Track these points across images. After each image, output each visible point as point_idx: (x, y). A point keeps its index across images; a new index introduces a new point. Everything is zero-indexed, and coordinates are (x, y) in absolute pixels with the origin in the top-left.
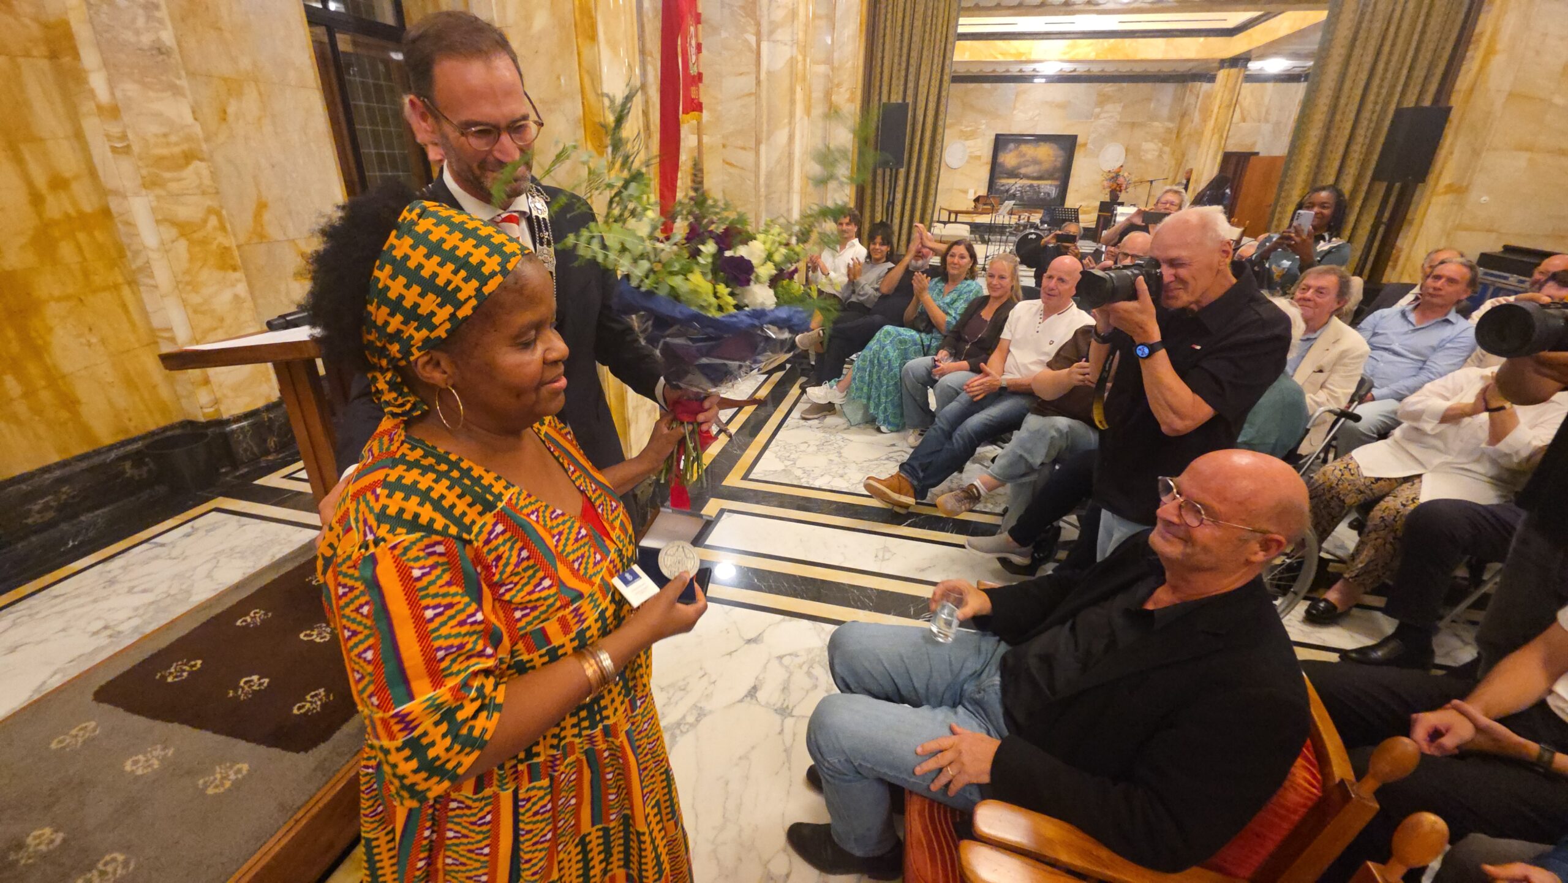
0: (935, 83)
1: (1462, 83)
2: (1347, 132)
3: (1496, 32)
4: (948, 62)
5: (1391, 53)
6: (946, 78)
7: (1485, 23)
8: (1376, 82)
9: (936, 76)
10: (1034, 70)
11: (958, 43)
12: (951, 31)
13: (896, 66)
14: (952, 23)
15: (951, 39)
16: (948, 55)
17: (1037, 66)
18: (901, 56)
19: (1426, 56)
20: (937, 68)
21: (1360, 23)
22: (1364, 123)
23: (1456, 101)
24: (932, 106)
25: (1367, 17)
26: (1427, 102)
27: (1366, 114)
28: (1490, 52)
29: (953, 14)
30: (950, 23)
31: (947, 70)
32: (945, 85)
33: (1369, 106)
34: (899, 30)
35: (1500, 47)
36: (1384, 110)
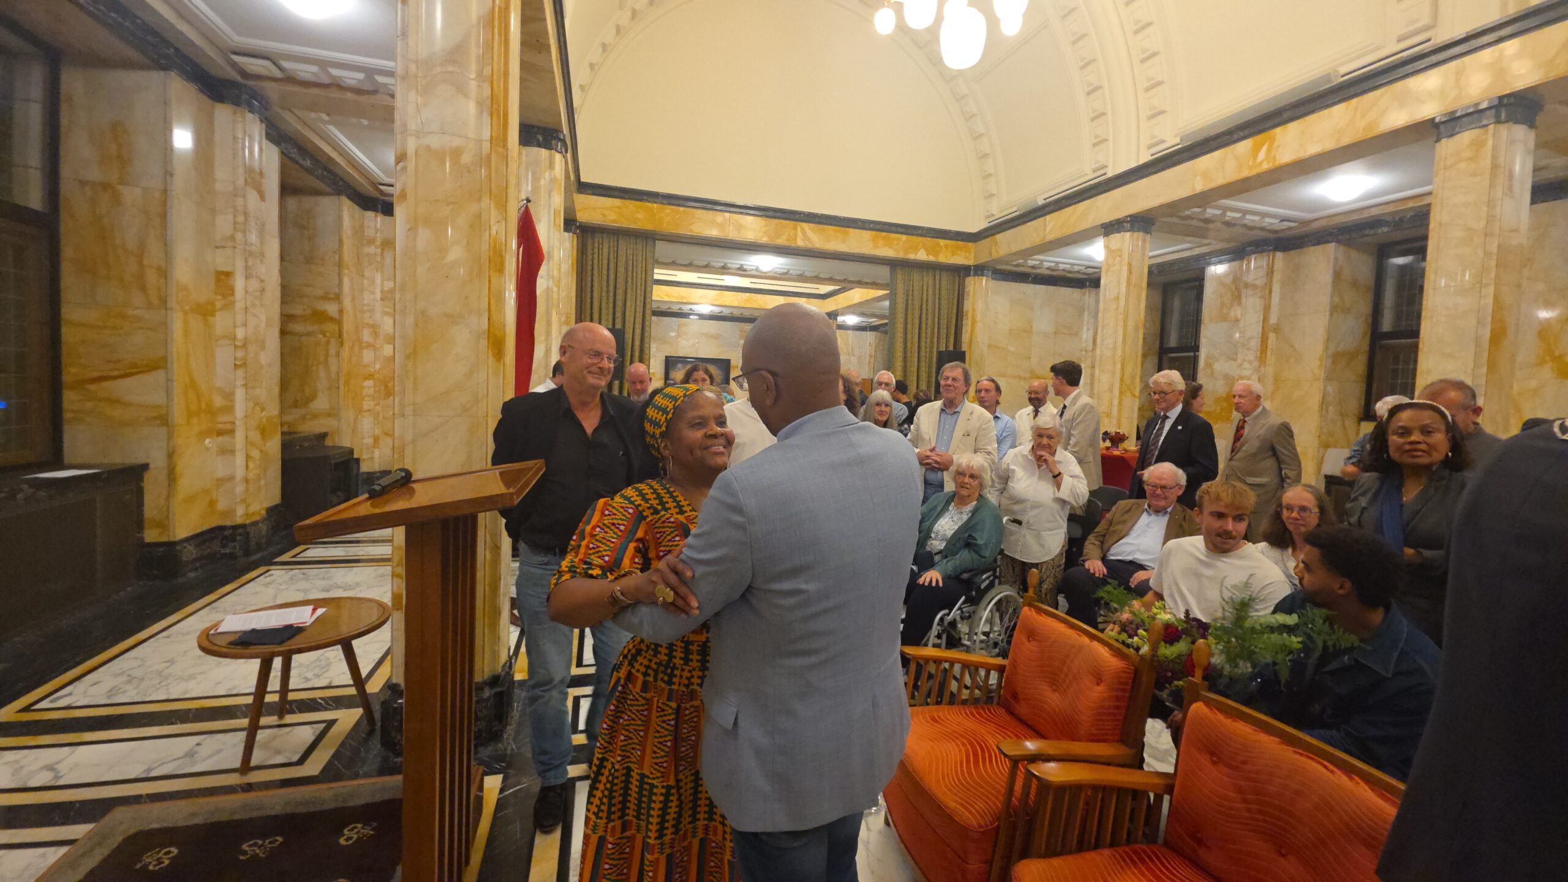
0: (639, 315)
1: (965, 337)
2: (916, 364)
3: (973, 310)
4: (648, 300)
5: (927, 319)
6: (648, 312)
7: (967, 306)
8: (923, 335)
9: (640, 310)
10: (691, 309)
11: (655, 286)
12: (649, 278)
13: (604, 300)
14: (649, 273)
15: (649, 283)
16: (648, 295)
17: (694, 307)
18: (608, 292)
19: (944, 322)
20: (640, 303)
21: (907, 301)
22: (923, 359)
23: (964, 348)
24: (638, 332)
25: (910, 297)
26: (951, 348)
27: (923, 354)
28: (974, 322)
29: (649, 267)
30: (648, 272)
31: (648, 306)
32: (647, 317)
33: (923, 349)
34: (605, 272)
35: (978, 319)
36: (931, 352)
